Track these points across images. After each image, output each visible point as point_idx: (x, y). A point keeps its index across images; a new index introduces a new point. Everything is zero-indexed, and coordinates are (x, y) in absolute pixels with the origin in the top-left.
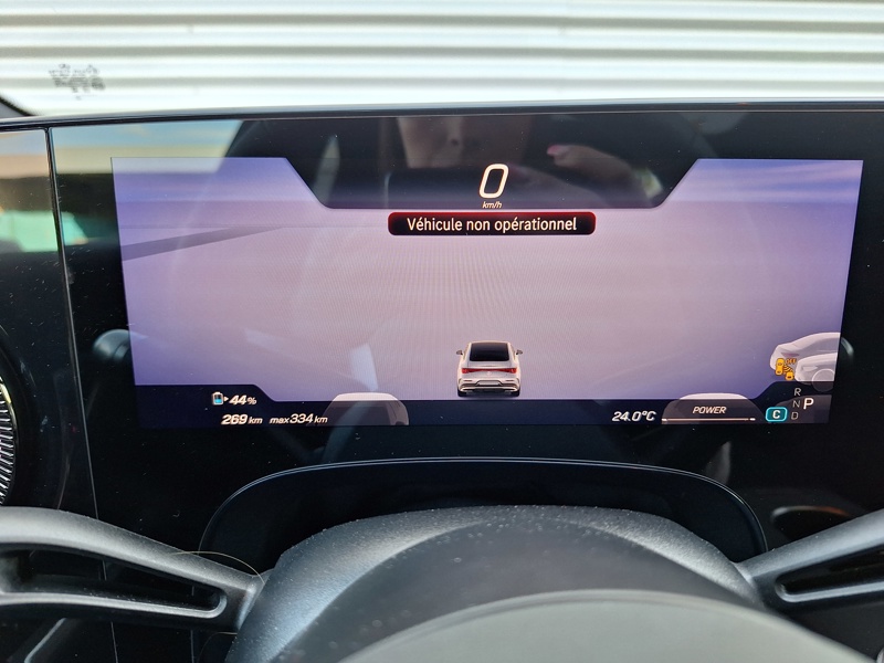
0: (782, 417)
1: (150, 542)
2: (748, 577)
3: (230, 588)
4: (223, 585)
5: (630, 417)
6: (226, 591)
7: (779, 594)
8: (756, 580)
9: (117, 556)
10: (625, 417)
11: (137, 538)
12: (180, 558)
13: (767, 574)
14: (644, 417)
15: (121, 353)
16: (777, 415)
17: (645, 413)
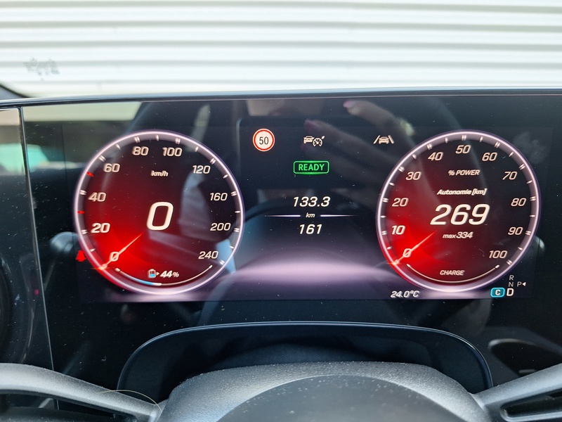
0: (501, 295)
1: (86, 385)
2: (481, 404)
3: (139, 414)
4: (135, 413)
5: (403, 295)
6: (137, 417)
7: (502, 416)
8: (488, 407)
9: (64, 396)
10: (399, 295)
11: (78, 382)
12: (106, 394)
13: (495, 403)
14: (411, 295)
15: (68, 248)
16: (498, 292)
17: (412, 292)
